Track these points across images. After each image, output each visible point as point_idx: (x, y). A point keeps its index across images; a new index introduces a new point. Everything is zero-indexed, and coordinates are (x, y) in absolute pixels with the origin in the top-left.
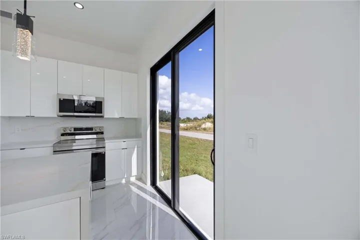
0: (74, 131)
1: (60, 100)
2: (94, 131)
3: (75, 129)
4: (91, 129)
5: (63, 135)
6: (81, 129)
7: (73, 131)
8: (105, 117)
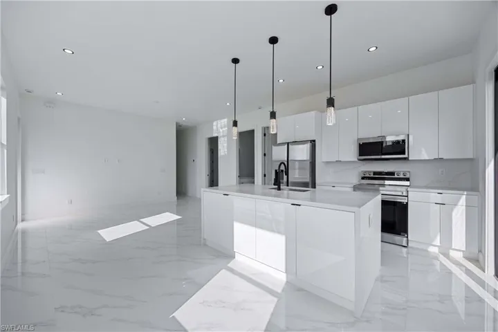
0: (374, 175)
1: (360, 144)
2: (396, 176)
3: (375, 173)
4: (392, 174)
5: (363, 178)
6: (380, 173)
7: (372, 176)
8: (410, 159)
